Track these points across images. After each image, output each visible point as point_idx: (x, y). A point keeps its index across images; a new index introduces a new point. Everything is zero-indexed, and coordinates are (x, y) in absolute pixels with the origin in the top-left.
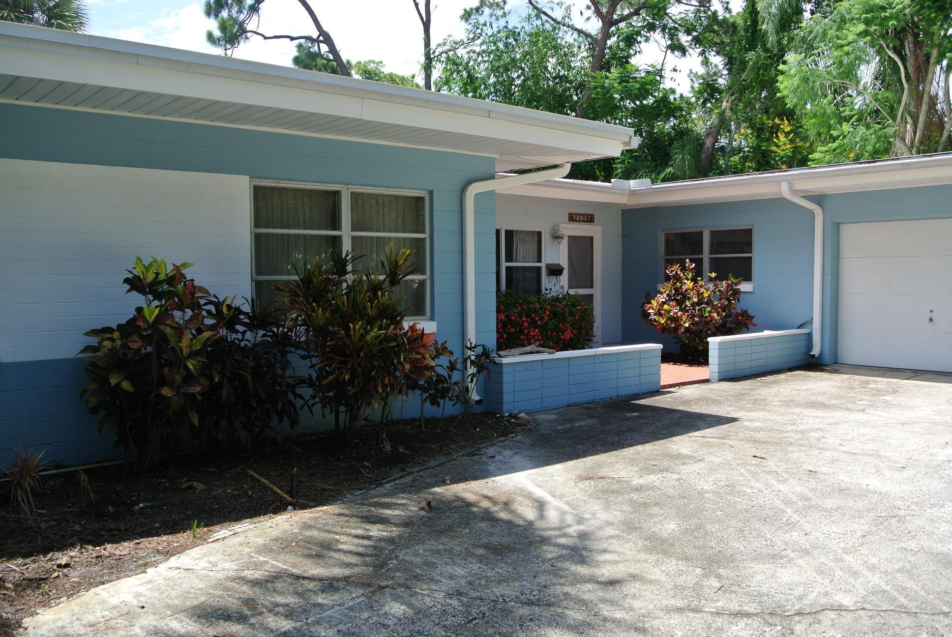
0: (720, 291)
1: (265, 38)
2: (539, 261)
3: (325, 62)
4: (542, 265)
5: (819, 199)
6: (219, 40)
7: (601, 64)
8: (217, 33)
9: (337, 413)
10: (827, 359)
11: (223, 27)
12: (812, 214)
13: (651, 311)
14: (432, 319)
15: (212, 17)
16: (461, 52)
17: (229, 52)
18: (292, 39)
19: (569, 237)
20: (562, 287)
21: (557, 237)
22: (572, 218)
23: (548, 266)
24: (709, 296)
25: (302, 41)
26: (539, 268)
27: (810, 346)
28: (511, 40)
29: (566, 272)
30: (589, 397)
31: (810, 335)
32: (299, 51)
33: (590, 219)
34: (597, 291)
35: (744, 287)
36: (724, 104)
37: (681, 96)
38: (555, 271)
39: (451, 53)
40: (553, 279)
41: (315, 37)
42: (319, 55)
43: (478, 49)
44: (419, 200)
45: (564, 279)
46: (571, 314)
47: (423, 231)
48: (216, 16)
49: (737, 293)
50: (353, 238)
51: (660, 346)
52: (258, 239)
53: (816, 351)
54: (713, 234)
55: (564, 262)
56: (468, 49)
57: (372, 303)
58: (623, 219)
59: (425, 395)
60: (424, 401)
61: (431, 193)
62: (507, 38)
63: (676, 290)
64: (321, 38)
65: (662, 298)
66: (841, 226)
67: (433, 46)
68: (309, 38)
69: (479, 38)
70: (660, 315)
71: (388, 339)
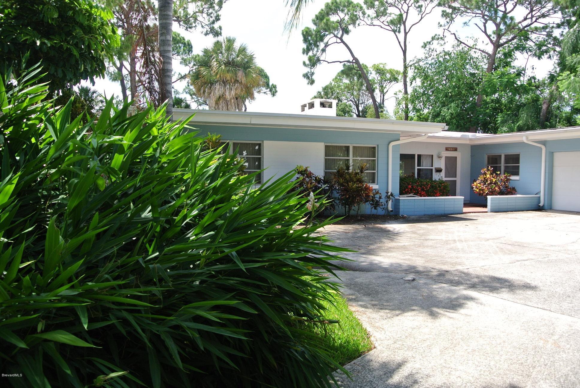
0: (501, 179)
1: (329, 63)
2: (432, 166)
3: (356, 71)
4: (433, 168)
5: (544, 143)
6: (308, 65)
7: (492, 67)
8: (307, 62)
9: (346, 208)
10: (546, 207)
11: (310, 59)
12: (541, 149)
13: (474, 187)
14: (377, 184)
15: (305, 54)
16: (421, 64)
17: (312, 70)
18: (341, 62)
19: (446, 157)
20: (442, 177)
21: (440, 157)
22: (447, 149)
23: (436, 169)
24: (496, 181)
25: (345, 63)
26: (432, 170)
27: (539, 202)
28: (447, 57)
29: (443, 171)
30: (432, 213)
31: (540, 197)
32: (344, 67)
33: (455, 149)
34: (458, 179)
35: (513, 178)
36: (553, 87)
37: (539, 80)
38: (439, 170)
39: (416, 65)
40: (438, 173)
41: (351, 61)
42: (354, 68)
43: (430, 62)
44: (374, 148)
45: (443, 174)
46: (439, 187)
47: (375, 157)
48: (307, 54)
49: (508, 180)
50: (353, 160)
51: (463, 197)
52: (326, 160)
53: (541, 204)
54: (506, 156)
55: (443, 167)
56: (425, 62)
57: (355, 177)
58: (471, 149)
59: (372, 206)
60: (372, 208)
61: (378, 145)
62: (445, 56)
63: (484, 178)
64: (354, 61)
65: (478, 182)
66: (554, 153)
67: (407, 62)
68: (348, 61)
69: (430, 56)
70: (477, 188)
71: (359, 187)
